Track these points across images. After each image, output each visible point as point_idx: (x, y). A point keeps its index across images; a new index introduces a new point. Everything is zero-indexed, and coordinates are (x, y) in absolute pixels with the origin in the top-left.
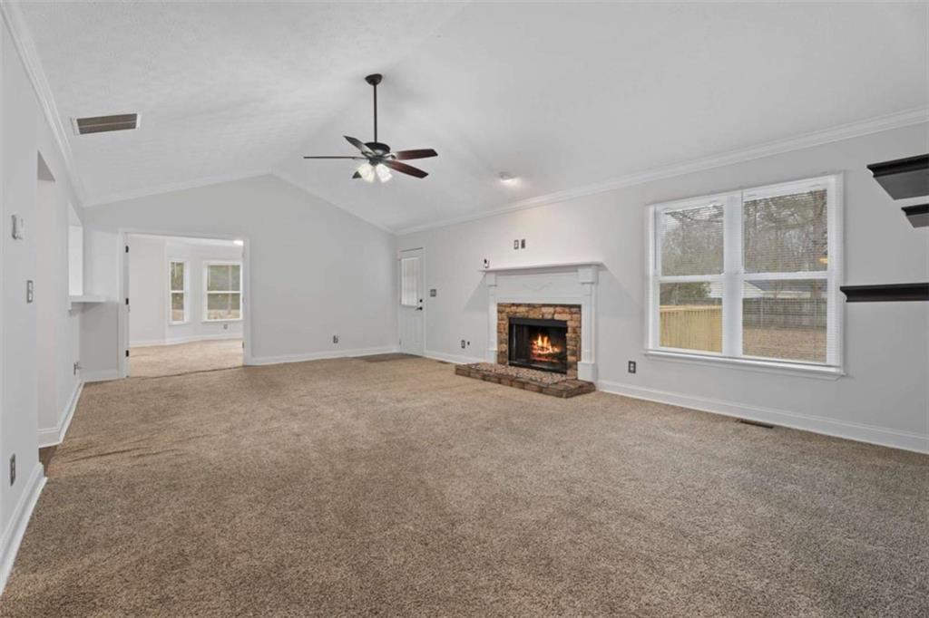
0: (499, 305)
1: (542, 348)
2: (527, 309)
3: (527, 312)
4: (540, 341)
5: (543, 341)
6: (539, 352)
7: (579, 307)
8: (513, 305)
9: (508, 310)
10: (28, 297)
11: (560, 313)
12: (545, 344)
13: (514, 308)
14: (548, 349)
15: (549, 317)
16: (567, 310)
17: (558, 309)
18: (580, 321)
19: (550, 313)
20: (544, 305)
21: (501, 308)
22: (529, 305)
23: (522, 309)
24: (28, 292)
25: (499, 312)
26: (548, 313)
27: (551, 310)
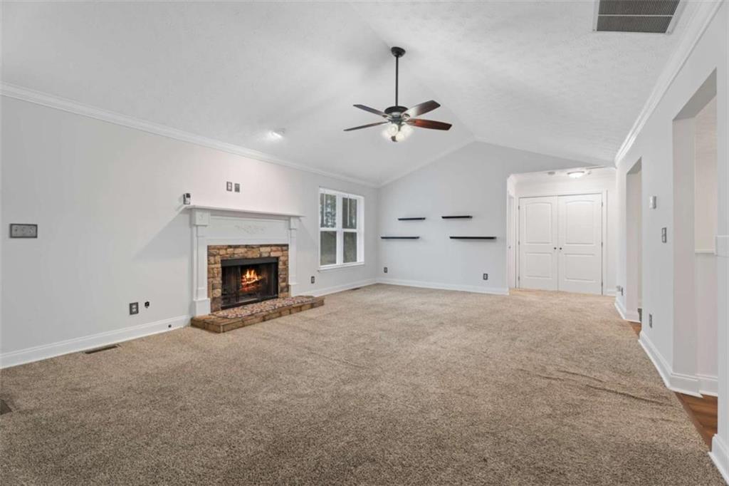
0: (209, 248)
1: (250, 279)
2: (246, 249)
3: (246, 253)
4: (248, 275)
5: (250, 274)
6: (248, 282)
7: (287, 245)
8: (230, 247)
9: (222, 252)
10: (666, 231)
11: (275, 251)
12: (252, 275)
13: (230, 250)
14: (254, 279)
15: (266, 255)
16: (279, 248)
17: (274, 248)
18: (288, 256)
19: (266, 252)
20: (262, 246)
21: (212, 252)
22: (246, 246)
23: (238, 251)
24: (665, 235)
25: (210, 255)
26: (265, 252)
27: (268, 249)
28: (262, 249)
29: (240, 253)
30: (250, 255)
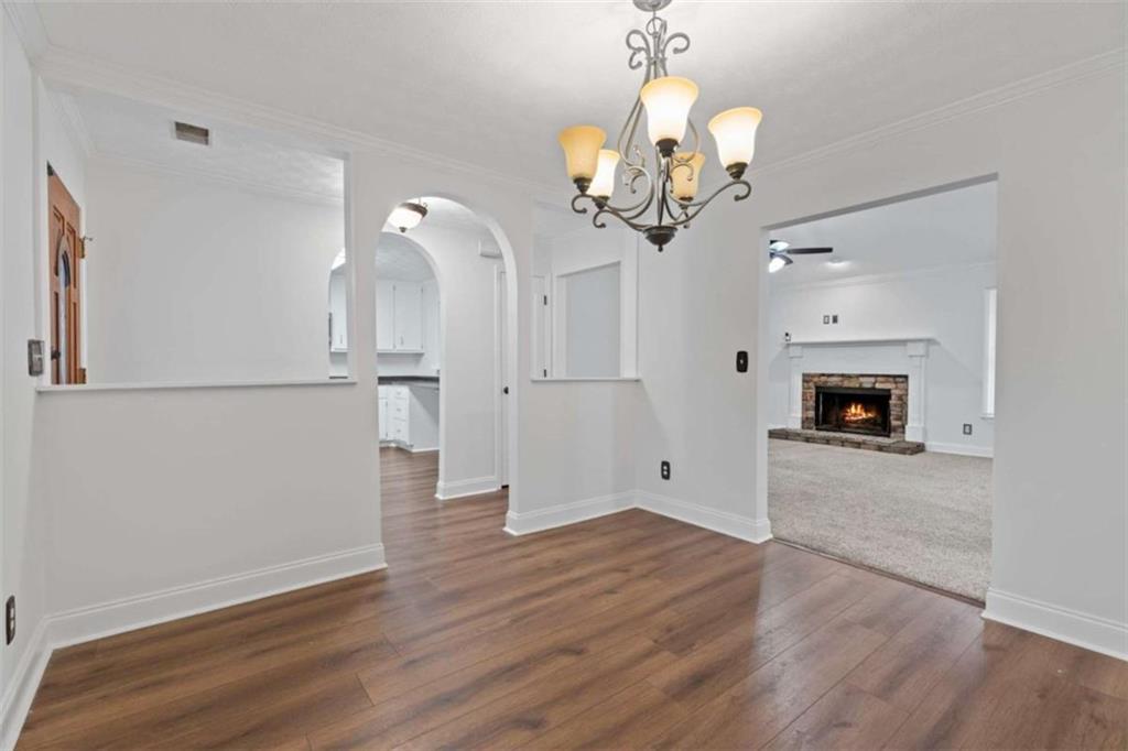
0: (804, 375)
1: (855, 415)
2: (841, 378)
3: (841, 382)
4: (853, 410)
5: (856, 408)
6: (852, 418)
7: (906, 377)
8: (823, 375)
9: (816, 379)
11: (882, 382)
12: (859, 411)
13: (823, 378)
14: (861, 415)
15: (869, 386)
16: (891, 379)
17: (881, 379)
18: (907, 390)
19: (870, 383)
20: (862, 376)
21: (807, 378)
22: (843, 375)
25: (804, 381)
26: (867, 383)
27: (873, 380)
28: (861, 379)
29: (834, 381)
30: (846, 384)
